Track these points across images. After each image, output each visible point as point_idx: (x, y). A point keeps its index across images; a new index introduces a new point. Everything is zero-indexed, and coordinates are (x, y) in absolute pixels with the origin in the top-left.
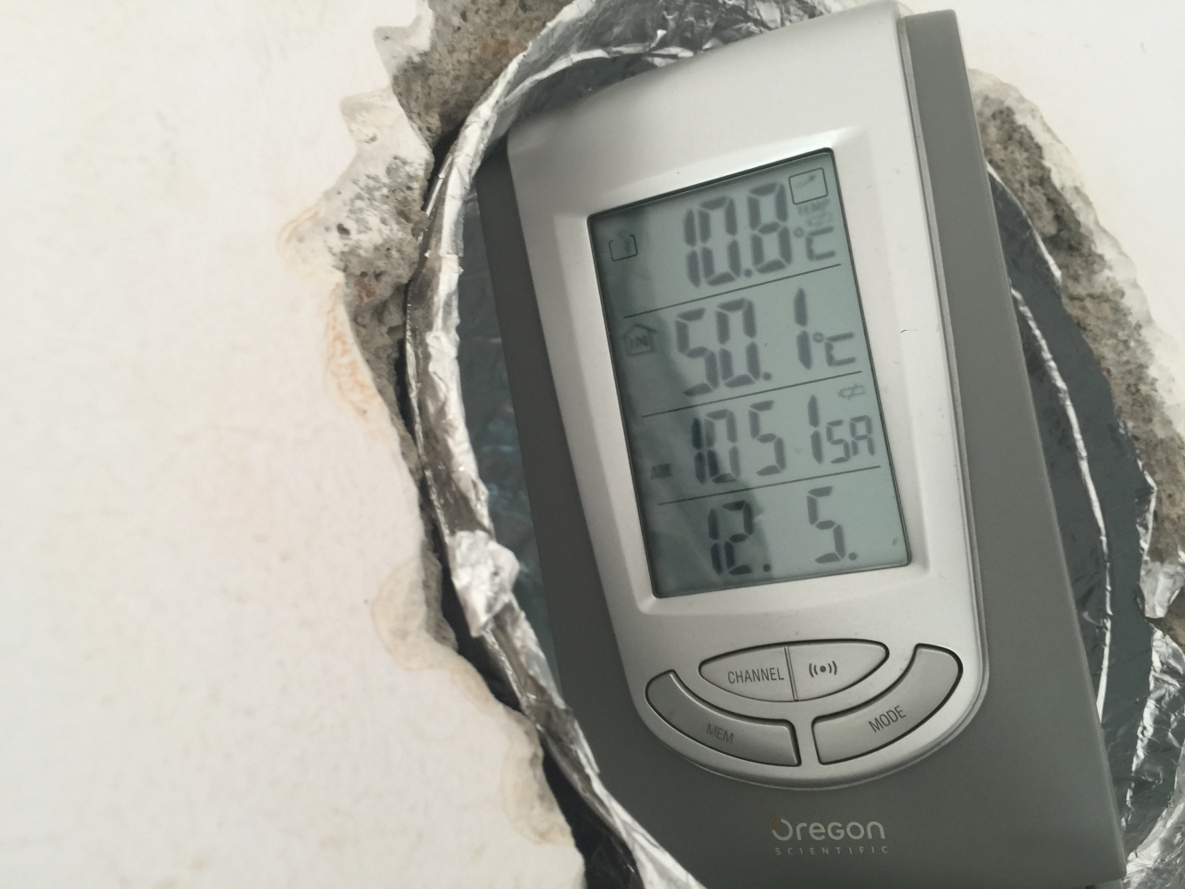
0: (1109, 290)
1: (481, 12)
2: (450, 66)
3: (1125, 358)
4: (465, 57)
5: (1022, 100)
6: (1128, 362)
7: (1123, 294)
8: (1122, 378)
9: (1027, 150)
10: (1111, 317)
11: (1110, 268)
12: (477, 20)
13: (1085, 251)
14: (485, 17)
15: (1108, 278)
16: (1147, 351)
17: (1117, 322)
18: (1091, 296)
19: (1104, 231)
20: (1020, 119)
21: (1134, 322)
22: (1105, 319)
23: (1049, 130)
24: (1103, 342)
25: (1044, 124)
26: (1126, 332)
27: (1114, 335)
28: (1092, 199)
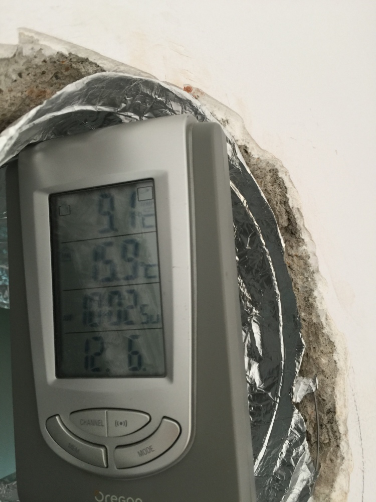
0: (304, 255)
1: (30, 75)
2: (8, 98)
3: (306, 285)
4: (19, 94)
5: (282, 166)
6: (306, 287)
7: (309, 258)
8: (303, 294)
9: (281, 188)
10: (303, 267)
11: (306, 246)
12: (28, 78)
13: (297, 236)
14: (32, 78)
15: (304, 250)
16: (315, 284)
17: (305, 269)
18: (296, 256)
19: (306, 230)
20: (280, 175)
21: (312, 270)
22: (300, 267)
23: (291, 181)
24: (298, 276)
25: (290, 179)
26: (308, 274)
27: (303, 274)
28: (303, 215)
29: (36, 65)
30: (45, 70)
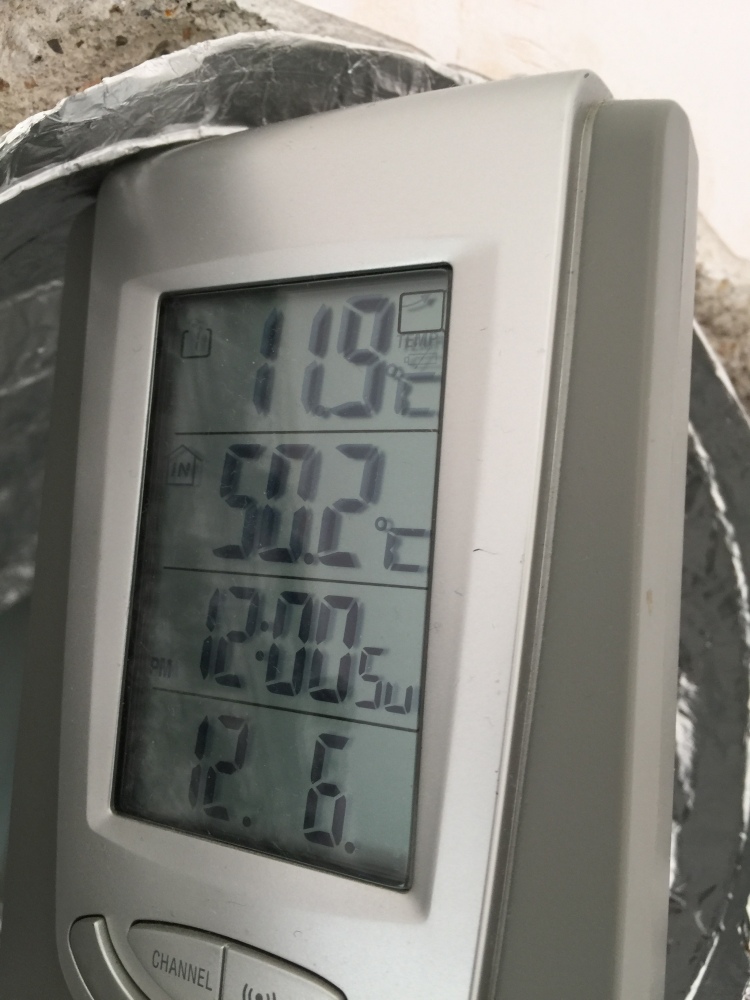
1: (84, 46)
12: (79, 55)
14: (91, 53)
29: (96, 20)
30: (125, 35)
